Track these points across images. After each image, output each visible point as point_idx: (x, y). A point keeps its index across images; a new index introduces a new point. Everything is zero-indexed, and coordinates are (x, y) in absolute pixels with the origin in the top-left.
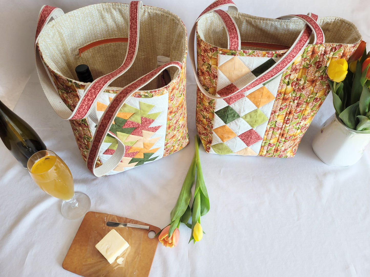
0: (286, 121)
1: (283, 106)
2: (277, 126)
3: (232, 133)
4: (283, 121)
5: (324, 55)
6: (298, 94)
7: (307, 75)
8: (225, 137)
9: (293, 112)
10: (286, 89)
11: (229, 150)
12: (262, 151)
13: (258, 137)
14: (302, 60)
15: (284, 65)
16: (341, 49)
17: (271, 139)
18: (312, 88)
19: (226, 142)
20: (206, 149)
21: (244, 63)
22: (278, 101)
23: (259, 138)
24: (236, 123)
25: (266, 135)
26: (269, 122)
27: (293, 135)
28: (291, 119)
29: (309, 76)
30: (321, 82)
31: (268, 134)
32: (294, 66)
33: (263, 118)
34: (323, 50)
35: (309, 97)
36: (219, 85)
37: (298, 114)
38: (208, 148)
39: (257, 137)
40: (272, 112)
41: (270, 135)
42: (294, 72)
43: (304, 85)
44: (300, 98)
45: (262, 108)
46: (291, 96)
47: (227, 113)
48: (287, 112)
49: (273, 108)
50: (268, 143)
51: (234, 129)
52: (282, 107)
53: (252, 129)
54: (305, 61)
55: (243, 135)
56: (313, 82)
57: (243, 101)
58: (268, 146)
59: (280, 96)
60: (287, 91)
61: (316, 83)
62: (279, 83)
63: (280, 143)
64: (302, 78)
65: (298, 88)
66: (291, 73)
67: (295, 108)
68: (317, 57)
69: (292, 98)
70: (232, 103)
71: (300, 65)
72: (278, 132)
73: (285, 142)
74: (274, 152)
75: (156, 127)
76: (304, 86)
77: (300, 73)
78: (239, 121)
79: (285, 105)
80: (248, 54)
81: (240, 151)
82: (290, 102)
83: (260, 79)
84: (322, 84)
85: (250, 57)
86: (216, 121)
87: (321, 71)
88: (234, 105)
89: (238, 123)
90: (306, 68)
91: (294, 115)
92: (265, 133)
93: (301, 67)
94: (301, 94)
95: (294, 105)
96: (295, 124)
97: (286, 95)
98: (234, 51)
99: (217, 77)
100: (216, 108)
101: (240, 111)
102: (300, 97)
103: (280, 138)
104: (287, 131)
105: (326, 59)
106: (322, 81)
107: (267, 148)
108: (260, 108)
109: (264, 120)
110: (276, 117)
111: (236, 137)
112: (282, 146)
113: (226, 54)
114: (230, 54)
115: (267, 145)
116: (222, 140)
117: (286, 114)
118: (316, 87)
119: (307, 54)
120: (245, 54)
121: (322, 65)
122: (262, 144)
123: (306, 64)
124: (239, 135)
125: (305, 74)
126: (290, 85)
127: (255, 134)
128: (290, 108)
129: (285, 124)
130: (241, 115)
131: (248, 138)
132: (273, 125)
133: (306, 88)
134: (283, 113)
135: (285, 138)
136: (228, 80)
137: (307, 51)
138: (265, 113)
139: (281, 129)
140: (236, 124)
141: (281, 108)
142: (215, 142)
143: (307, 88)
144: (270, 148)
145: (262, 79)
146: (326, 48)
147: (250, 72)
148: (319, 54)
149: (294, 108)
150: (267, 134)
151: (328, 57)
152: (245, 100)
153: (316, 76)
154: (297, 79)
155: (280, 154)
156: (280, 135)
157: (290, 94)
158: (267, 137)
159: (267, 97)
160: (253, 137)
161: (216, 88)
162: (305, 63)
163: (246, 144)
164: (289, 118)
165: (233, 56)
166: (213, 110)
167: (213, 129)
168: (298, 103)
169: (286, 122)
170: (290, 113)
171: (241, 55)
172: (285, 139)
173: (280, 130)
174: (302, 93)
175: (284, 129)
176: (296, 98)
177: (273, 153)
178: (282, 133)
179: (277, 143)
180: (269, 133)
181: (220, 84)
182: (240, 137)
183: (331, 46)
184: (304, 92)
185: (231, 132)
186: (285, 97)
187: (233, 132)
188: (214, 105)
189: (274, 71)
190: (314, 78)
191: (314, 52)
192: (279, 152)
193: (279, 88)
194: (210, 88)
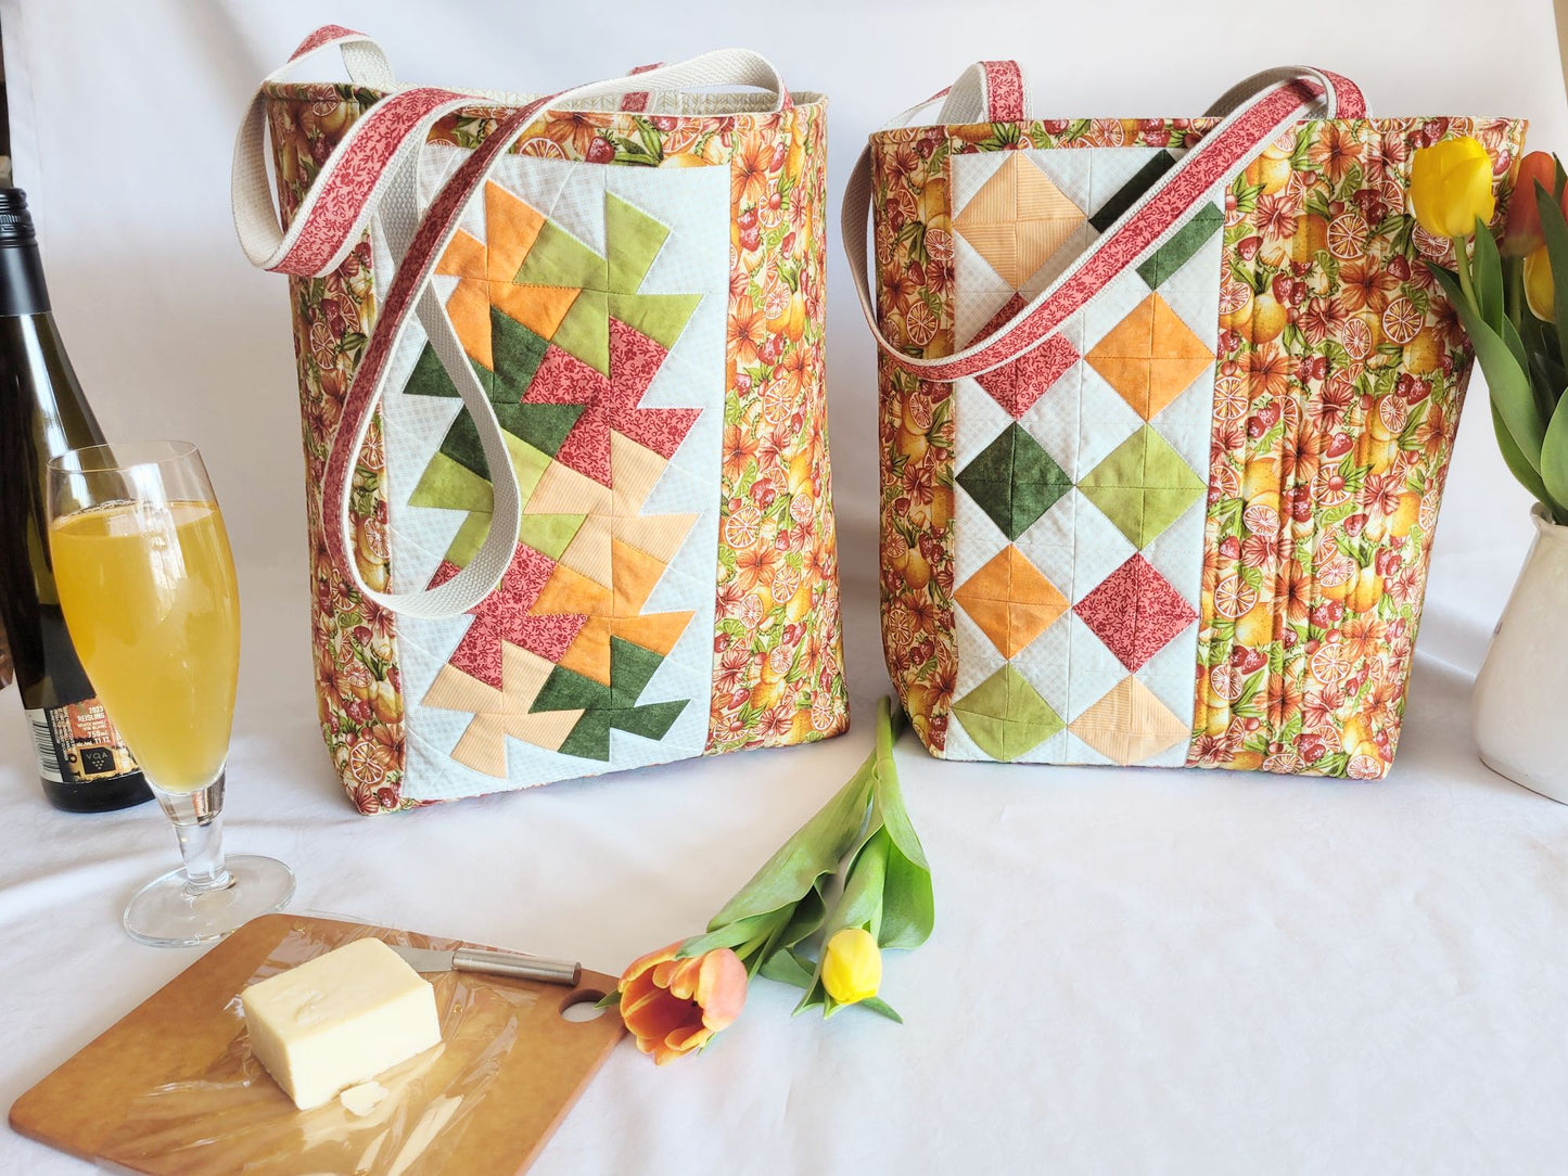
0: (1294, 504)
1: (1260, 410)
2: (1255, 532)
3: (1046, 589)
4: (1274, 499)
5: (1385, 164)
6: (1314, 345)
7: (1335, 249)
8: (1015, 623)
9: (1315, 447)
10: (1254, 316)
11: (1042, 708)
12: (1209, 707)
13: (1172, 604)
14: (1296, 178)
15: (1217, 166)
16: (1447, 136)
17: (1240, 614)
18: (1374, 319)
19: (1019, 655)
20: (930, 735)
21: (1055, 179)
22: (1230, 379)
23: (1178, 611)
24: (1055, 522)
25: (1208, 590)
26: (1210, 503)
27: (1347, 597)
28: (1313, 490)
29: (1345, 256)
30: (1403, 289)
31: (1218, 581)
32: (1267, 201)
33: (1180, 477)
34: (1376, 144)
35: (1372, 362)
36: (963, 313)
37: (1341, 458)
38: (938, 722)
39: (1169, 602)
40: (1214, 440)
41: (1230, 589)
42: (1271, 228)
43: (1334, 298)
44: (1328, 369)
45: (1165, 417)
46: (1283, 354)
47: (1006, 469)
48: (1284, 447)
49: (1213, 417)
50: (1229, 649)
51: (1050, 562)
52: (1254, 414)
53: (1136, 558)
54: (1309, 186)
55: (1098, 597)
56: (1368, 284)
57: (1073, 386)
58: (1234, 665)
59: (1233, 350)
60: (1259, 321)
61: (1383, 294)
62: (1217, 280)
63: (1288, 645)
64: (1315, 263)
65: (1309, 313)
66: (1260, 235)
67: (1319, 423)
68: (1358, 172)
69: (1291, 366)
70: (1027, 408)
71: (1290, 200)
72: (1264, 570)
73: (1312, 643)
74: (1271, 709)
75: (672, 413)
76: (1332, 303)
77: (1302, 238)
78: (1069, 508)
79: (1265, 401)
80: (1068, 138)
81: (1094, 707)
82: (1289, 387)
83: (1127, 233)
84: (1409, 298)
85: (1077, 151)
86: (964, 528)
87: (1391, 236)
88: (1038, 411)
89: (1068, 523)
90: (1321, 217)
91: (1320, 465)
92: (1204, 572)
93: (1302, 212)
94: (1328, 346)
95: (1309, 402)
96: (1338, 524)
97: (1260, 347)
98: (1007, 126)
99: (951, 273)
100: (959, 448)
101: (1066, 450)
102: (1327, 363)
103: (1284, 614)
104: (1309, 565)
105: (1398, 182)
106: (1407, 285)
107: (1227, 680)
108: (1157, 417)
109: (1183, 491)
110: (1240, 474)
111: (1066, 616)
112: (1306, 672)
113: (977, 147)
114: (996, 142)
115: (1225, 659)
116: (1004, 649)
117: (1285, 456)
118: (1388, 312)
119: (1311, 154)
120: (1052, 138)
121: (1390, 208)
122: (1198, 652)
123: (1315, 198)
124: (1076, 603)
125: (1324, 246)
126: (1270, 291)
127: (1155, 584)
128: (1296, 420)
129: (1290, 520)
130: (1072, 471)
131: (1123, 612)
132: (1231, 520)
133: (1343, 312)
134: (1268, 451)
135: (1311, 614)
136: (997, 281)
137: (1309, 146)
138: (1185, 450)
139: (1279, 555)
140: (1059, 529)
141: (1251, 422)
142: (971, 677)
143: (1348, 312)
144: (1245, 678)
145: (1137, 231)
146: (1383, 136)
147: (1086, 222)
148: (1363, 158)
149: (1315, 425)
150: (1212, 581)
151: (1402, 172)
152: (1084, 380)
153: (1374, 258)
154: (1295, 266)
155: (1307, 731)
156: (1278, 593)
157: (1278, 341)
158: (1218, 602)
159: (1173, 354)
160: (1147, 603)
161: (952, 337)
162: (1311, 196)
163: (1117, 653)
164: (1301, 482)
165: (1008, 153)
166: (946, 465)
167: (956, 587)
168: (1326, 398)
169: (1295, 507)
170: (1302, 451)
171: (1040, 144)
172: (1311, 620)
173: (1272, 559)
174: (1334, 339)
175: (1293, 550)
176: (1310, 365)
177: (1264, 717)
178: (1287, 578)
179: (1273, 649)
180: (1223, 574)
181: (968, 306)
182: (1087, 613)
183: (1405, 125)
184: (1338, 333)
185: (1038, 587)
186: (1259, 358)
187: (1048, 585)
188: (951, 432)
189: (1183, 191)
190: (1370, 268)
191: (1337, 151)
192: (1299, 716)
193: (1224, 305)
194: (928, 345)
